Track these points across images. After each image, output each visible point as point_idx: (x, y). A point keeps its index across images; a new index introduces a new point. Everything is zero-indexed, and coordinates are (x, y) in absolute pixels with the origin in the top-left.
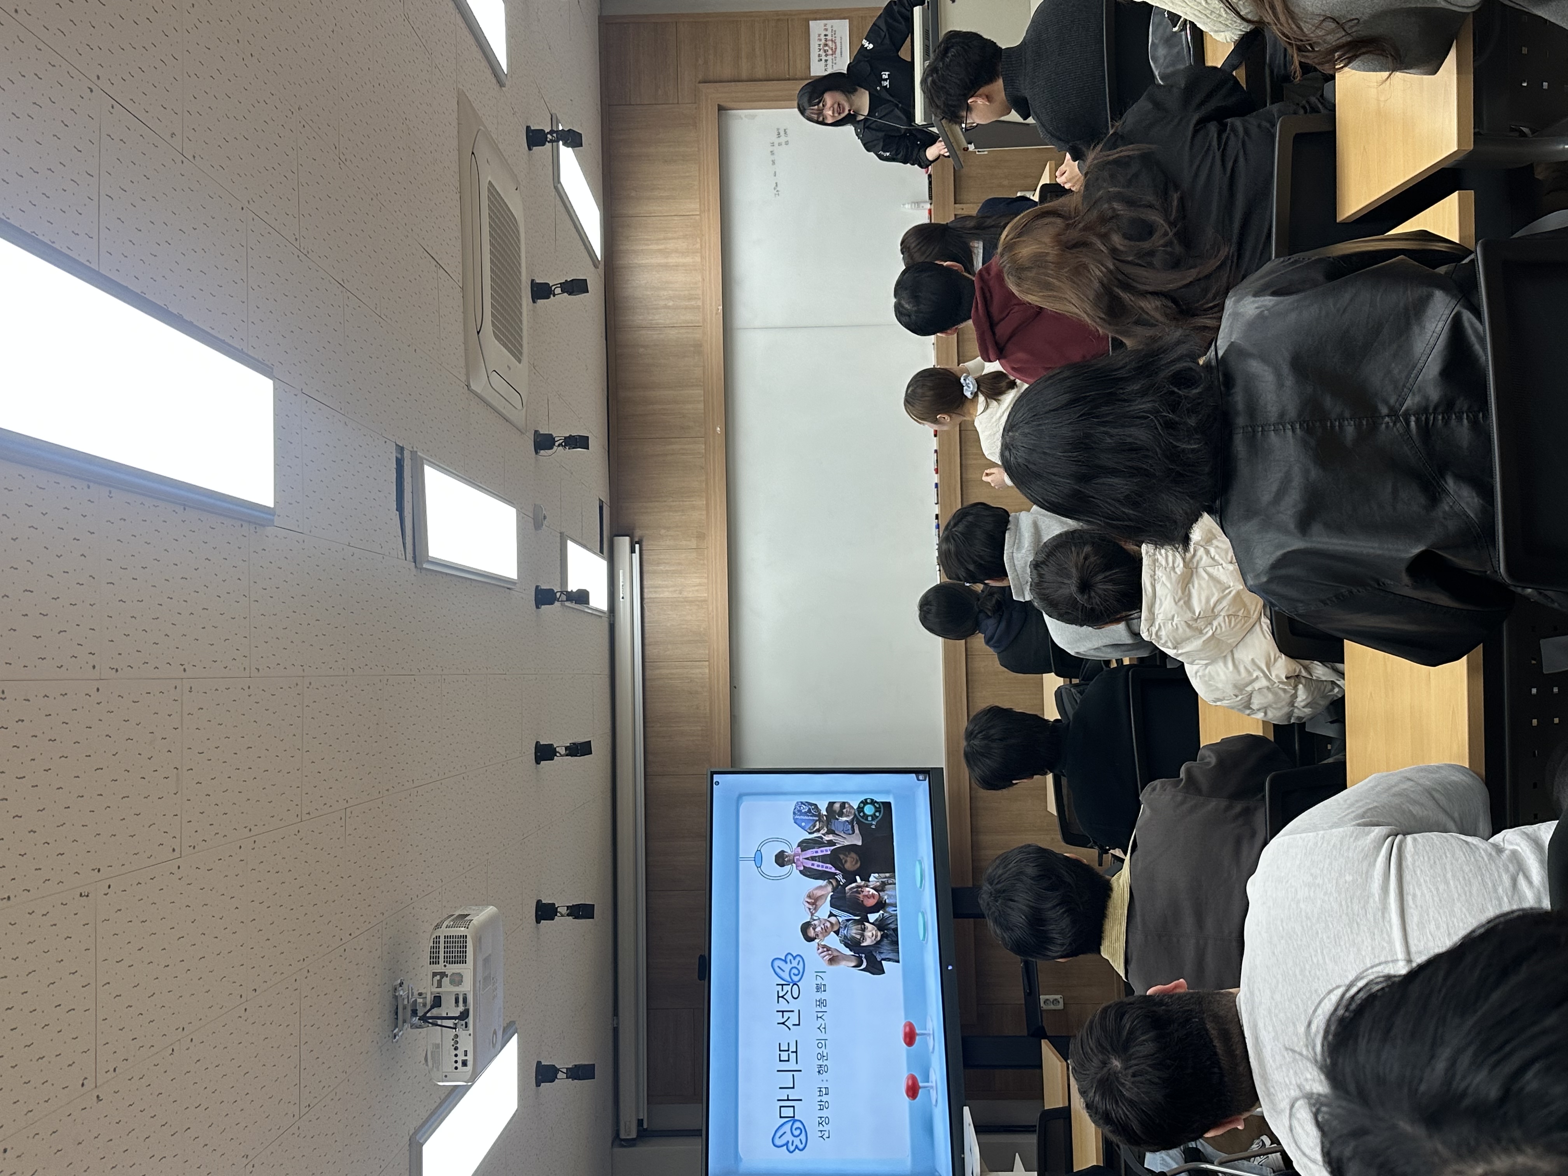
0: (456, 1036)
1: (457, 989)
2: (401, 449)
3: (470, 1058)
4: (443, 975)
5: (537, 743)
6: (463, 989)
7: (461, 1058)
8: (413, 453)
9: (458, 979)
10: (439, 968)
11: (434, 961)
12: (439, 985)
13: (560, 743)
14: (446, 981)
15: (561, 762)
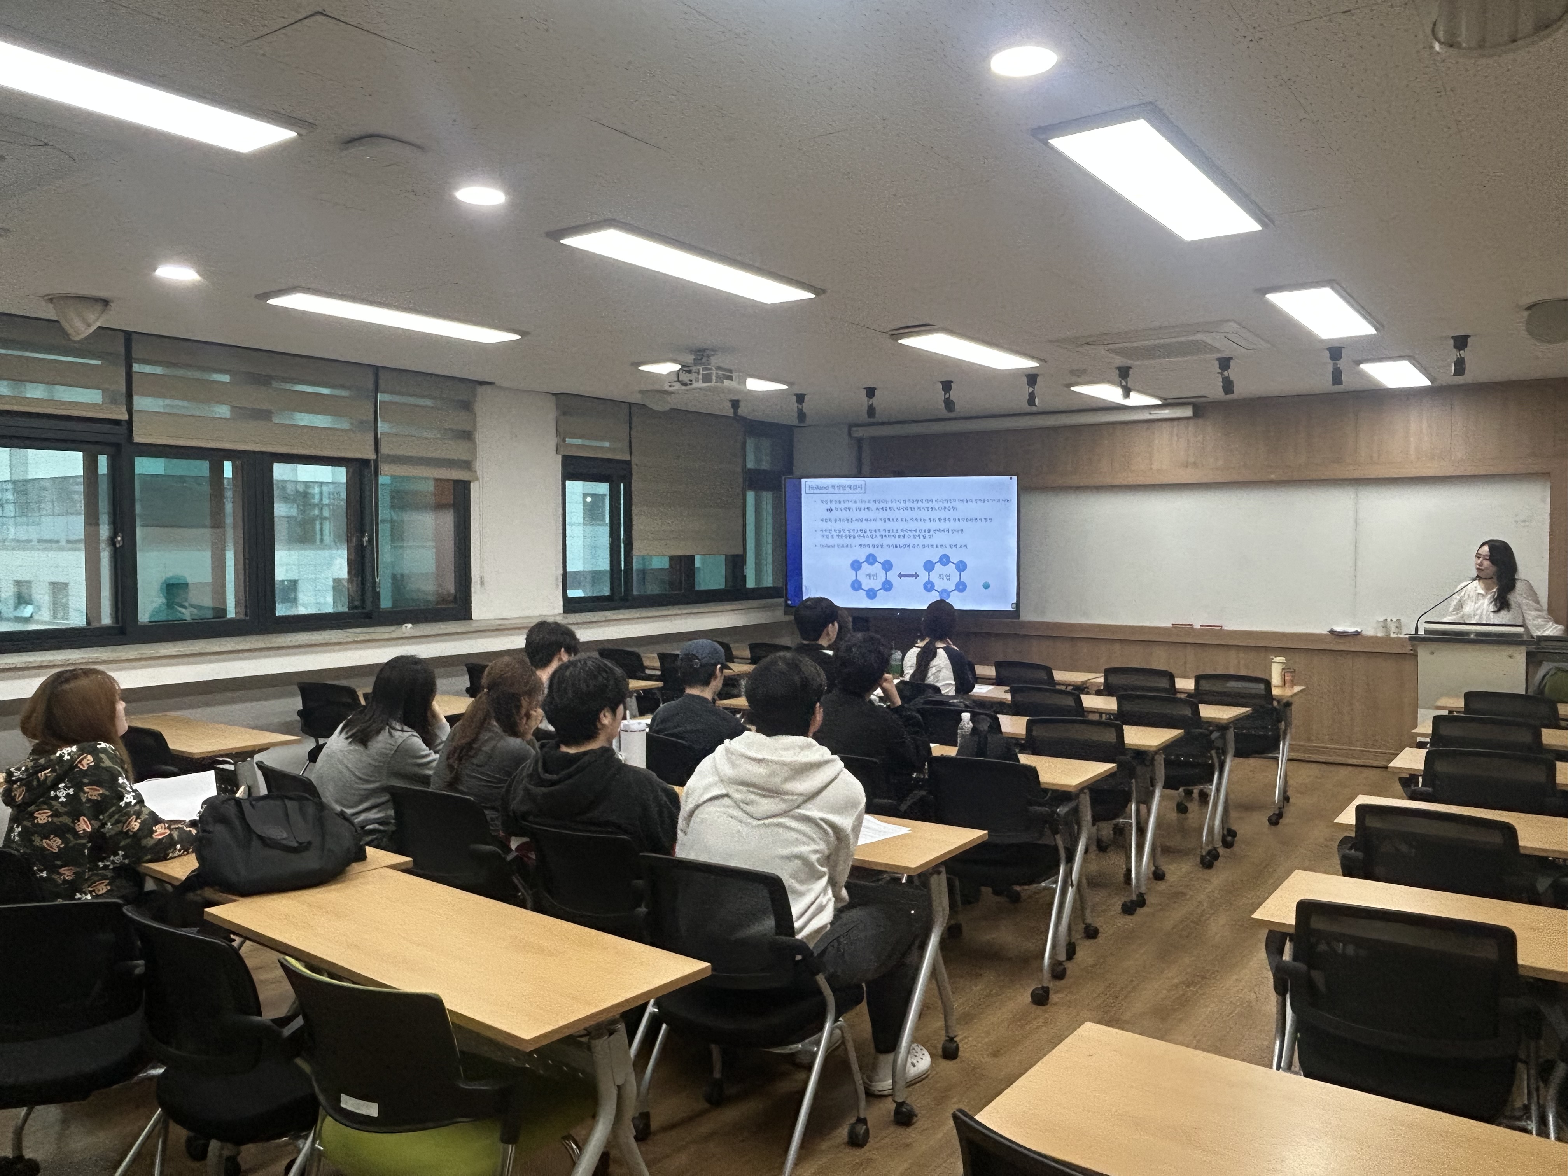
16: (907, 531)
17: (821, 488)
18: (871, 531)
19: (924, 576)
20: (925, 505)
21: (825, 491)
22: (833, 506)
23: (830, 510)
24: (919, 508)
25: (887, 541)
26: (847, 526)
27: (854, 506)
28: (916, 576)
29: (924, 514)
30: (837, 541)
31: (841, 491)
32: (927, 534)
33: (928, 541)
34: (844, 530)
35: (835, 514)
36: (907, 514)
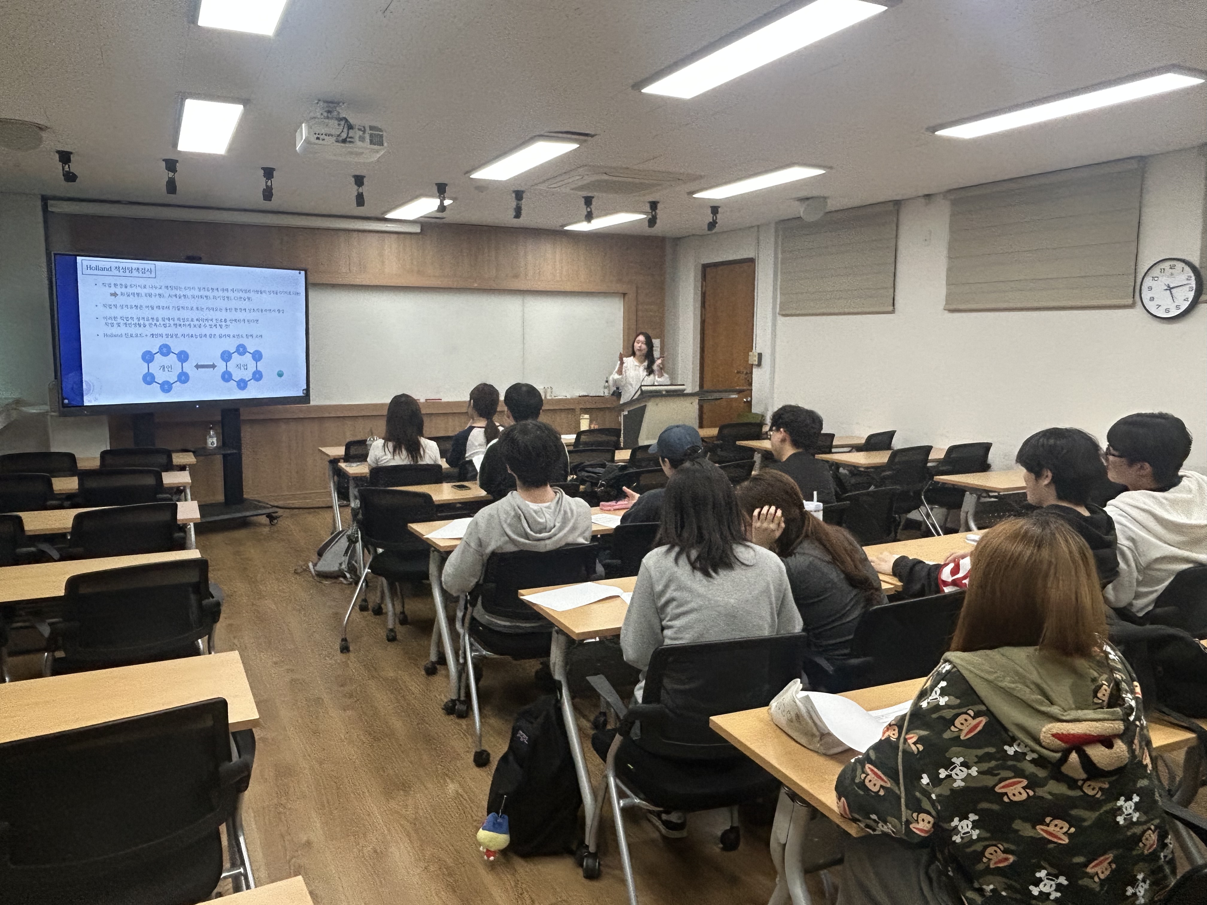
0: (332, 136)
1: (357, 138)
2: (592, 136)
3: (320, 142)
4: (364, 132)
5: (365, 177)
6: (357, 141)
7: (321, 137)
8: (585, 141)
9: (362, 139)
10: (368, 131)
11: (372, 128)
12: (359, 130)
13: (364, 190)
14: (361, 133)
15: (353, 190)
16: (203, 320)
17: (103, 269)
18: (163, 319)
19: (221, 366)
20: (221, 293)
21: (105, 273)
22: (118, 291)
23: (115, 295)
24: (214, 297)
25: (180, 331)
26: (134, 313)
27: (143, 291)
28: (213, 366)
29: (220, 303)
30: (123, 330)
31: (127, 274)
32: (223, 324)
33: (224, 331)
34: (132, 318)
35: (121, 300)
36: (203, 303)
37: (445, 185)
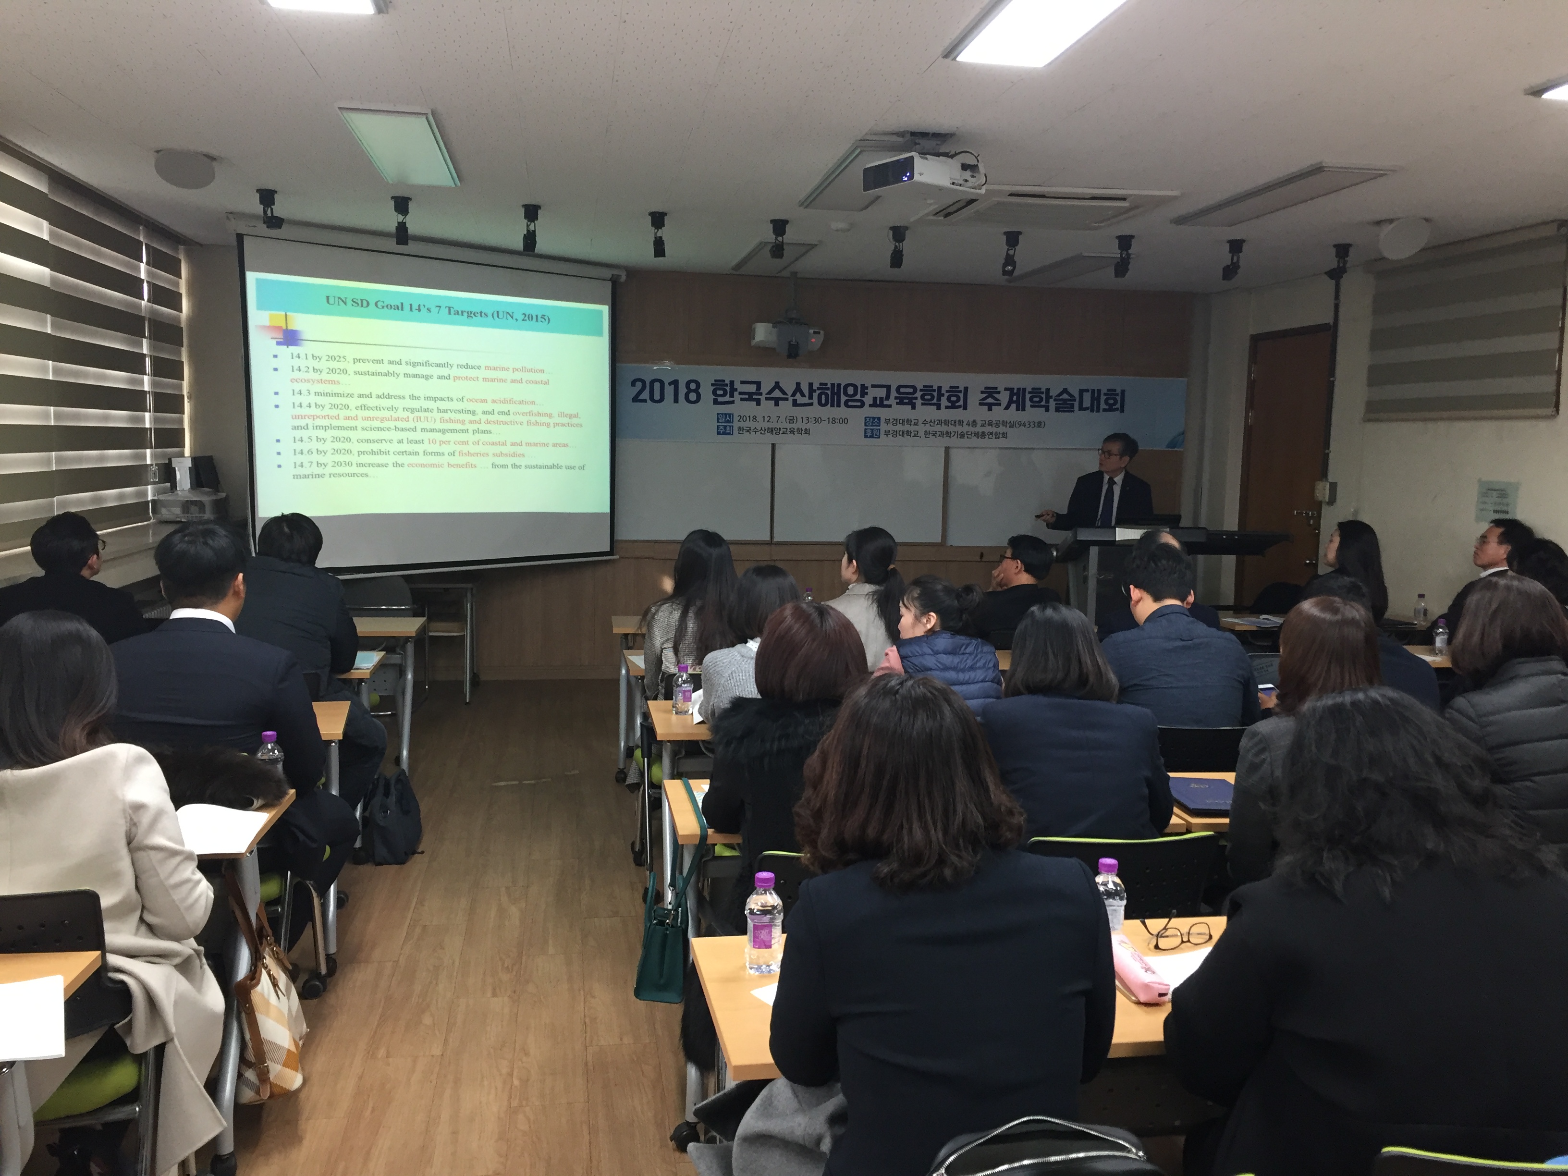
37: (785, 222)
